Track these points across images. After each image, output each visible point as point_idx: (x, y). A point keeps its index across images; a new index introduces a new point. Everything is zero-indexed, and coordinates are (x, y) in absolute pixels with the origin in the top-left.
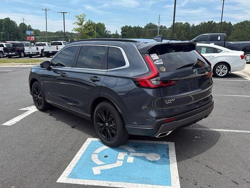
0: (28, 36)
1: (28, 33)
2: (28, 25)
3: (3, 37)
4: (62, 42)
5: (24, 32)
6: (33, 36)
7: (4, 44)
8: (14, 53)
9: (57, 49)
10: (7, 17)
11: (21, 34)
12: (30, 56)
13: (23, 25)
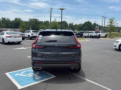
0: (96, 29)
1: (96, 27)
2: (97, 24)
3: (85, 29)
4: (100, 31)
5: (95, 27)
6: (98, 28)
7: (77, 32)
8: (79, 36)
9: (97, 34)
10: (88, 21)
11: (93, 28)
12: (86, 37)
13: (95, 24)
